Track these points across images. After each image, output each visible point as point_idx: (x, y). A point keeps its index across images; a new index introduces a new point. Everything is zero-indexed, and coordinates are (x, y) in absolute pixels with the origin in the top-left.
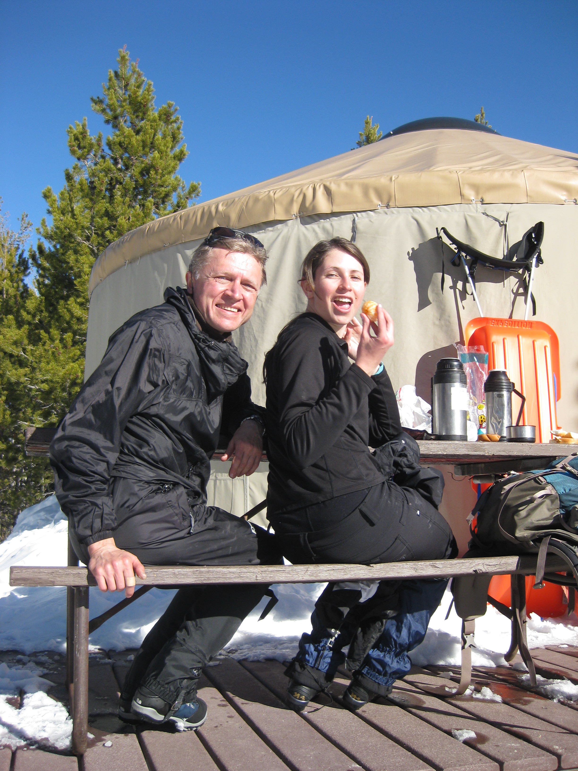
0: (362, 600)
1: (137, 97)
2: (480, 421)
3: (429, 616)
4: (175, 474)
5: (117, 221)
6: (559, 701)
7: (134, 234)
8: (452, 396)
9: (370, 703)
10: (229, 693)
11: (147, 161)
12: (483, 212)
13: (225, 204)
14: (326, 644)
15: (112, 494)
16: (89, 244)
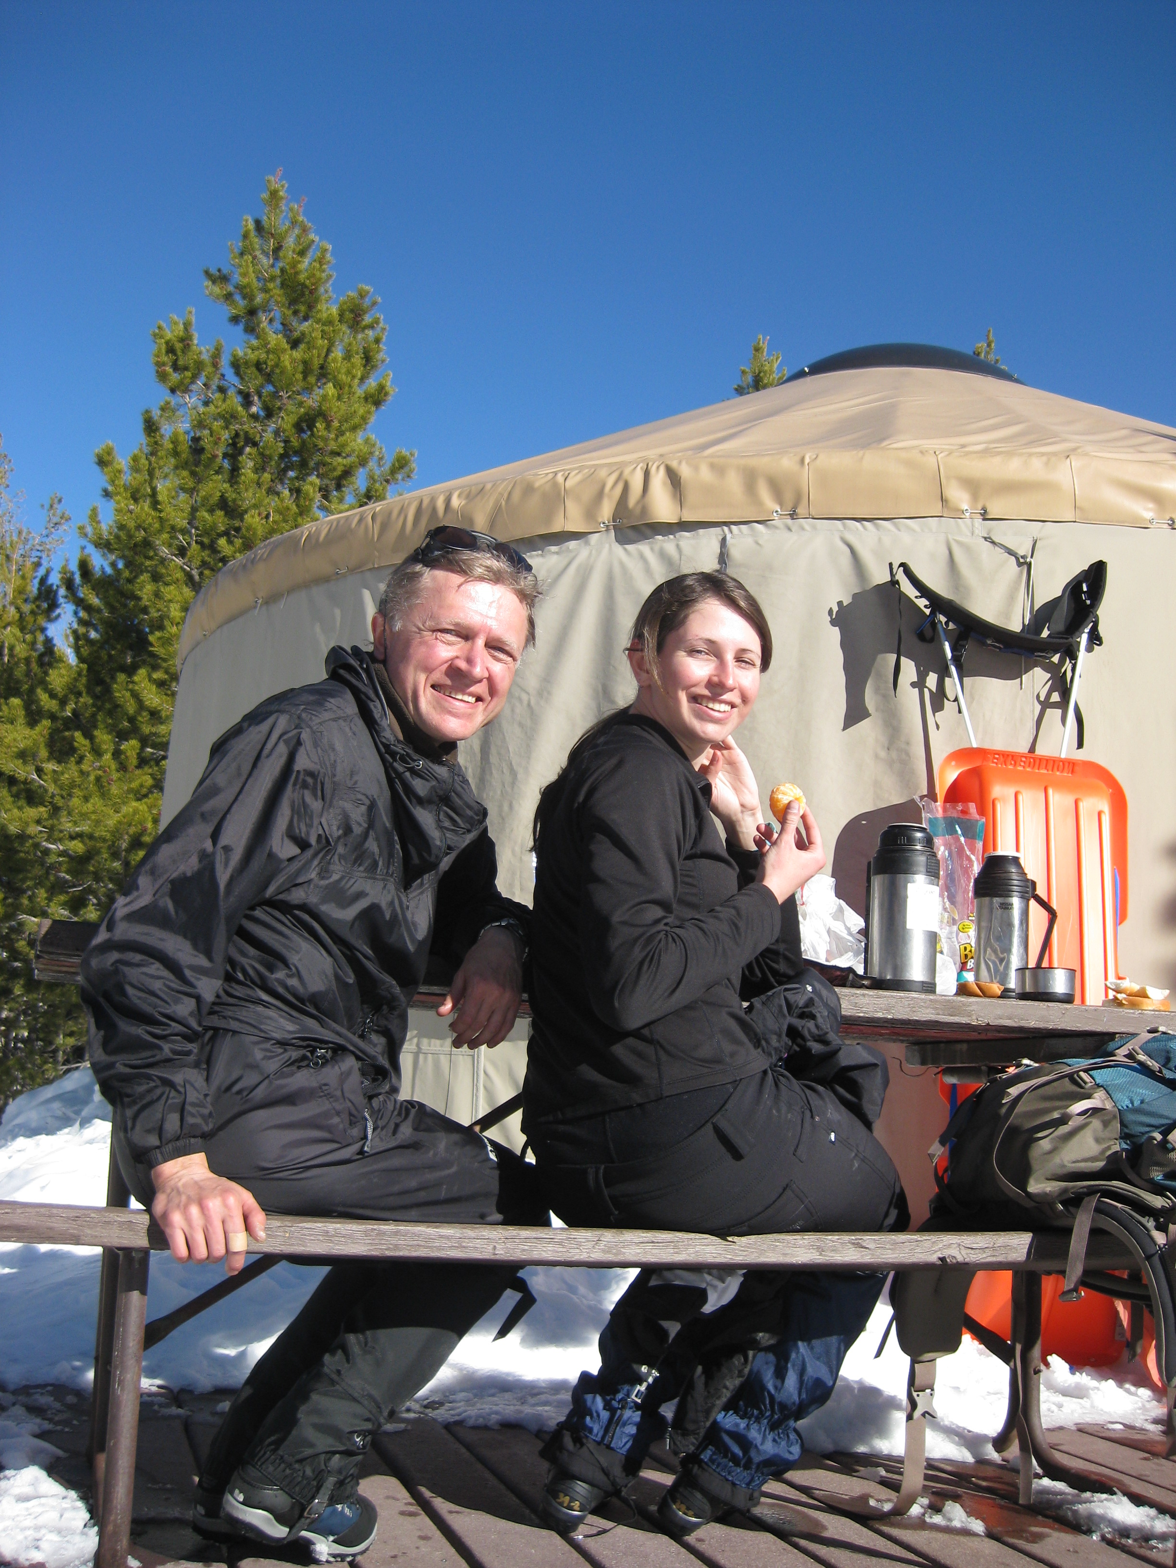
0: (708, 1308)
1: (297, 273)
2: (963, 957)
3: (842, 1348)
4: (338, 1028)
5: (242, 520)
6: (1103, 1538)
7: (276, 546)
8: (908, 900)
9: (713, 1524)
10: (423, 1489)
11: (310, 402)
12: (986, 535)
13: (464, 495)
14: (628, 1395)
15: (207, 1063)
16: (184, 564)
